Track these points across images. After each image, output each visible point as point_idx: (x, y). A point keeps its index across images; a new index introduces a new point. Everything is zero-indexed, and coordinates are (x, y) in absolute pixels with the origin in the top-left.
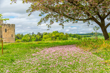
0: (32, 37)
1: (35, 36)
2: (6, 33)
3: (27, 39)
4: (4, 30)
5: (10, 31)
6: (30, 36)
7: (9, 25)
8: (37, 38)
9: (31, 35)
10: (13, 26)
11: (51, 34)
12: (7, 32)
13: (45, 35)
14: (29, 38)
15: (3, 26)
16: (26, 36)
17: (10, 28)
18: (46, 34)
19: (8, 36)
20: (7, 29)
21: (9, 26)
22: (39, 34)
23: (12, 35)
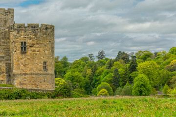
0: (100, 69)
1: (110, 66)
2: (24, 58)
3: (81, 75)
4: (19, 46)
5: (38, 51)
6: (90, 66)
7: (34, 27)
8: (116, 70)
9: (96, 60)
10: (49, 30)
11: (166, 58)
12: (29, 52)
13: (145, 59)
14: (89, 71)
15: (15, 33)
16: (76, 65)
17: (38, 39)
18: (147, 57)
19: (30, 66)
20: (29, 42)
21: (35, 33)
22: (122, 57)
23: (45, 63)
